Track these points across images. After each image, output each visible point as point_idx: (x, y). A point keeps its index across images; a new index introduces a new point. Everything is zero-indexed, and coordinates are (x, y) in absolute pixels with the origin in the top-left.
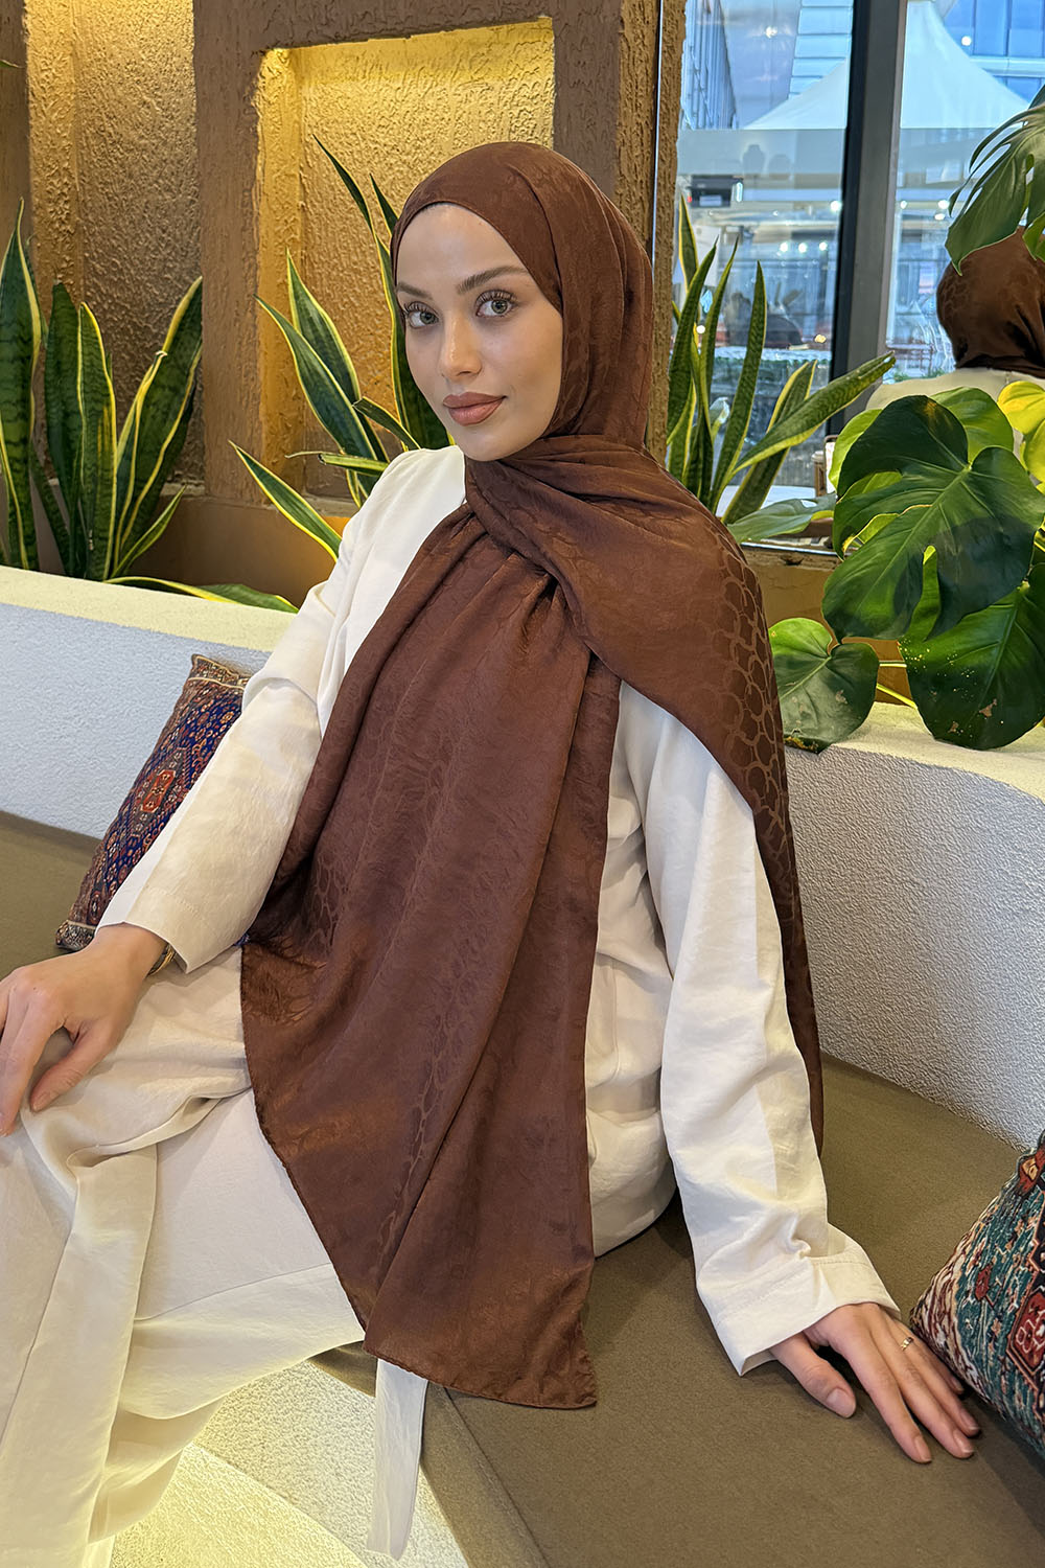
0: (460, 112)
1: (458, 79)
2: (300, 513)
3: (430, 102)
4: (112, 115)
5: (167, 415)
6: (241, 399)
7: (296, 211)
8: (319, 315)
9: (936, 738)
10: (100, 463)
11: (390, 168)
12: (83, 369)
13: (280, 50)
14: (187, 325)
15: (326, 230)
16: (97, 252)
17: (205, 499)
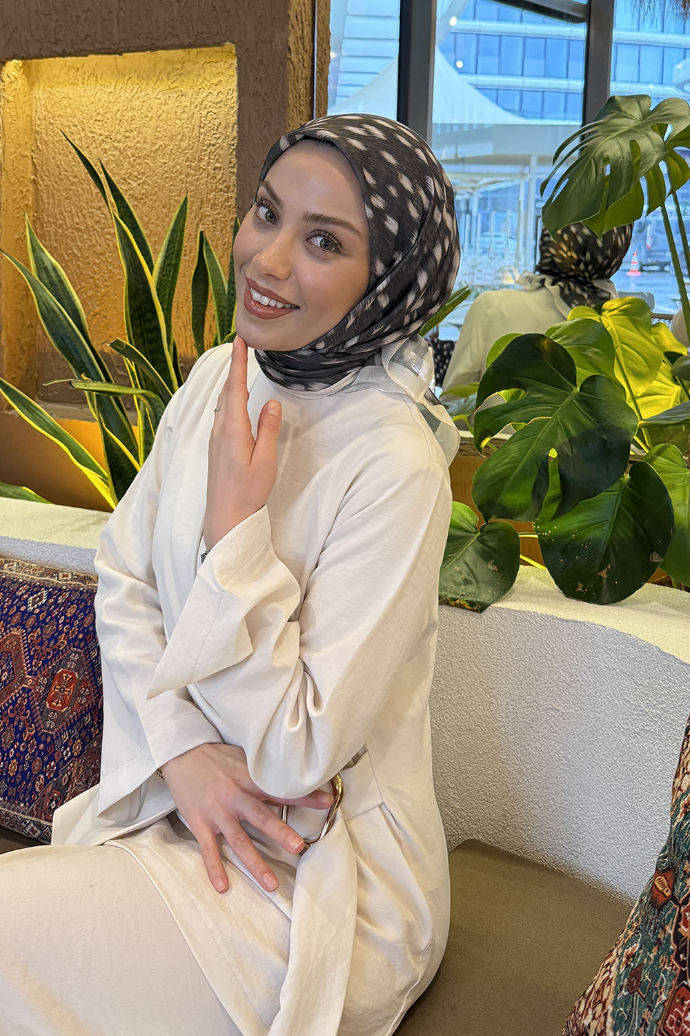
0: (161, 112)
1: (159, 87)
2: (39, 419)
3: (136, 103)
7: (29, 184)
8: (52, 264)
9: (567, 596)
13: (16, 61)
15: (53, 198)
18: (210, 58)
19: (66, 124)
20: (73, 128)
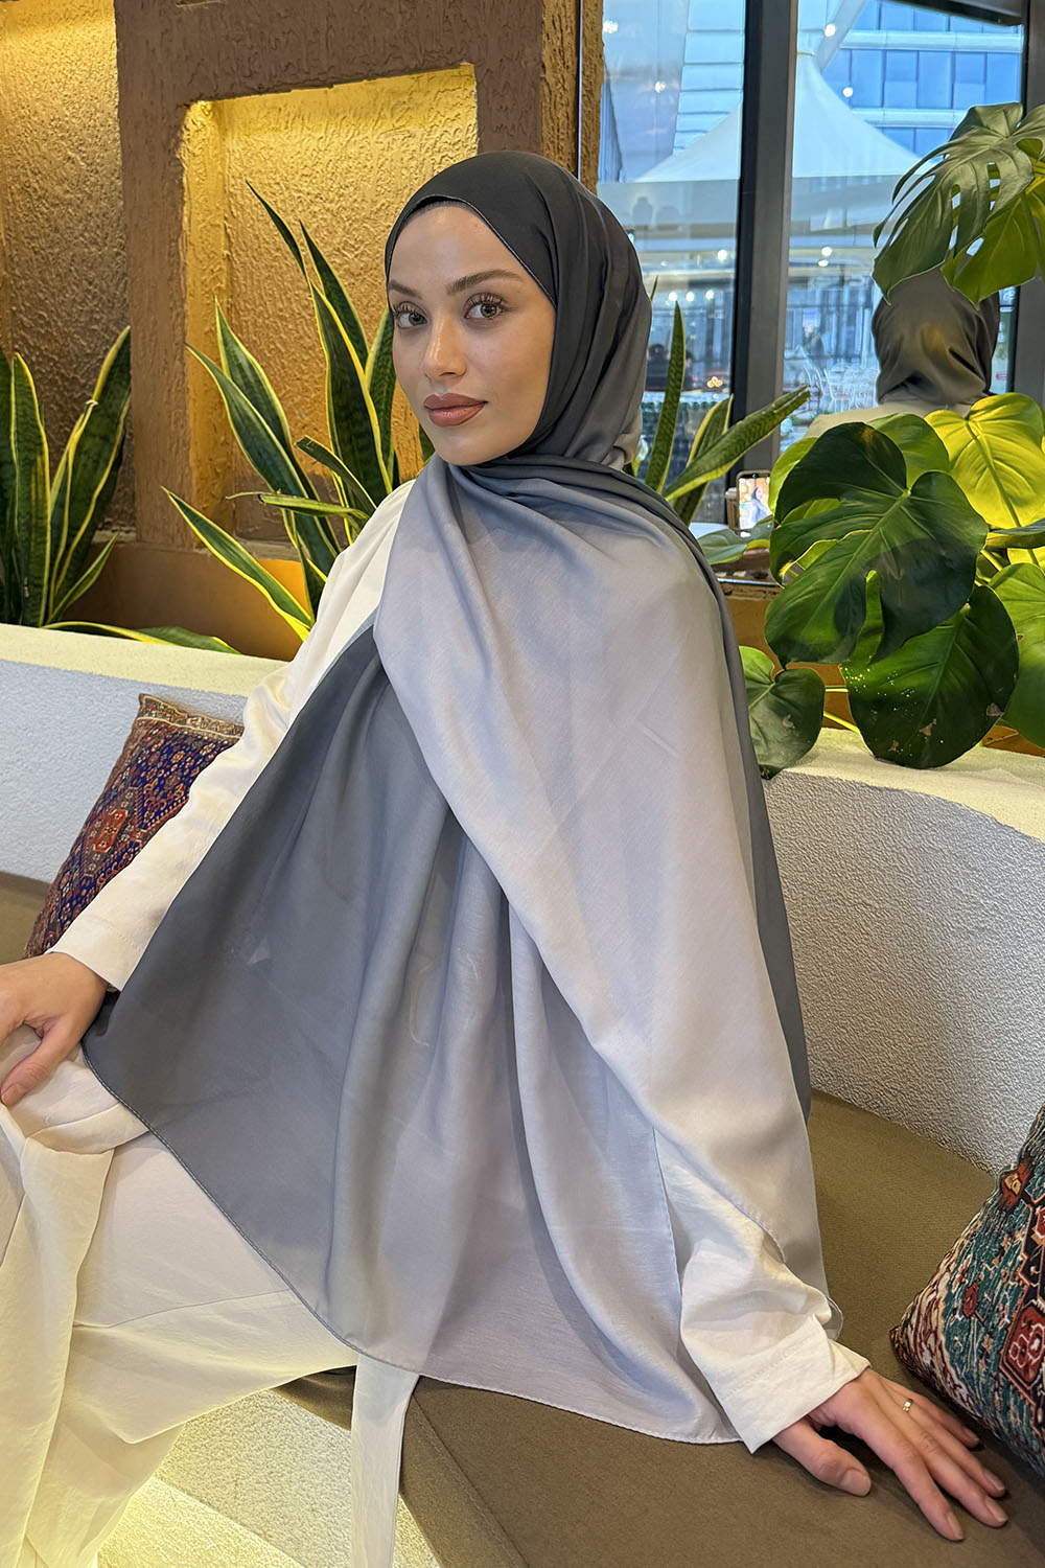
0: (383, 159)
1: (380, 127)
2: (235, 557)
3: (352, 151)
4: (37, 171)
5: (98, 466)
6: (172, 445)
7: (221, 261)
8: (248, 362)
9: (878, 759)
10: (33, 511)
11: (314, 217)
12: (17, 419)
13: (203, 103)
14: (115, 375)
15: (252, 278)
16: (23, 304)
17: (137, 545)
18: (445, 83)
19: (266, 182)
20: (275, 186)
